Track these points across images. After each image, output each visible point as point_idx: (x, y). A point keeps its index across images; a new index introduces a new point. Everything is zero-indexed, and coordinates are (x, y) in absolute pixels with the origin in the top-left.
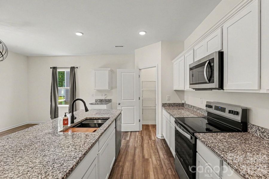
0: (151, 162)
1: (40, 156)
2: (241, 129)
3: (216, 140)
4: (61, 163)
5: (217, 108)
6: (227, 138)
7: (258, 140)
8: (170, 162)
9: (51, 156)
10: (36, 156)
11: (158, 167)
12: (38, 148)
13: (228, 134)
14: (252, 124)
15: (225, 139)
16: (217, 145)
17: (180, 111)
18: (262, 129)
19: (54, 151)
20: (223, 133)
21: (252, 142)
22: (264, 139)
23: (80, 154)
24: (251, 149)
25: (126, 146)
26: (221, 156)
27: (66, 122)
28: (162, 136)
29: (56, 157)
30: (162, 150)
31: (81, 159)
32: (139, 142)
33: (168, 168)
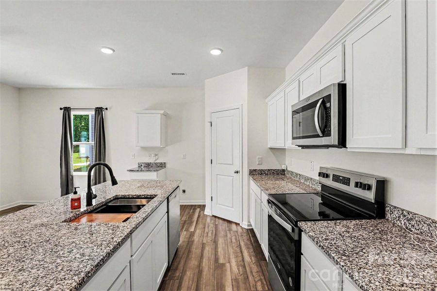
0: (229, 269)
1: (13, 270)
2: (374, 213)
3: (333, 234)
4: (49, 285)
5: (336, 178)
6: (351, 230)
7: (402, 234)
8: (260, 269)
9: (33, 271)
10: (3, 272)
11: (240, 277)
12: (13, 254)
13: (354, 222)
14: (392, 206)
15: (348, 232)
16: (335, 244)
17: (277, 182)
18: (409, 214)
19: (42, 261)
20: (345, 222)
21: (392, 237)
22: (412, 231)
23: (89, 266)
24: (390, 250)
25: (188, 241)
26: (340, 264)
27: (76, 204)
28: (249, 224)
29: (41, 273)
30: (248, 248)
31: (90, 275)
32: (210, 235)
33: (256, 280)
